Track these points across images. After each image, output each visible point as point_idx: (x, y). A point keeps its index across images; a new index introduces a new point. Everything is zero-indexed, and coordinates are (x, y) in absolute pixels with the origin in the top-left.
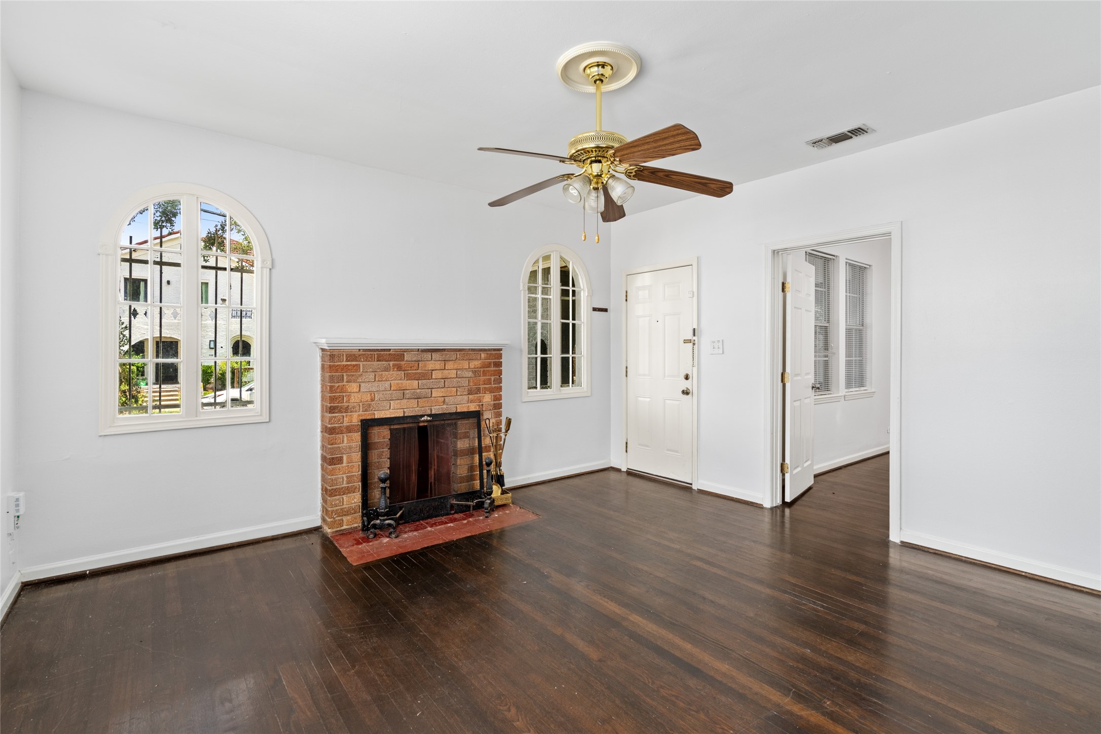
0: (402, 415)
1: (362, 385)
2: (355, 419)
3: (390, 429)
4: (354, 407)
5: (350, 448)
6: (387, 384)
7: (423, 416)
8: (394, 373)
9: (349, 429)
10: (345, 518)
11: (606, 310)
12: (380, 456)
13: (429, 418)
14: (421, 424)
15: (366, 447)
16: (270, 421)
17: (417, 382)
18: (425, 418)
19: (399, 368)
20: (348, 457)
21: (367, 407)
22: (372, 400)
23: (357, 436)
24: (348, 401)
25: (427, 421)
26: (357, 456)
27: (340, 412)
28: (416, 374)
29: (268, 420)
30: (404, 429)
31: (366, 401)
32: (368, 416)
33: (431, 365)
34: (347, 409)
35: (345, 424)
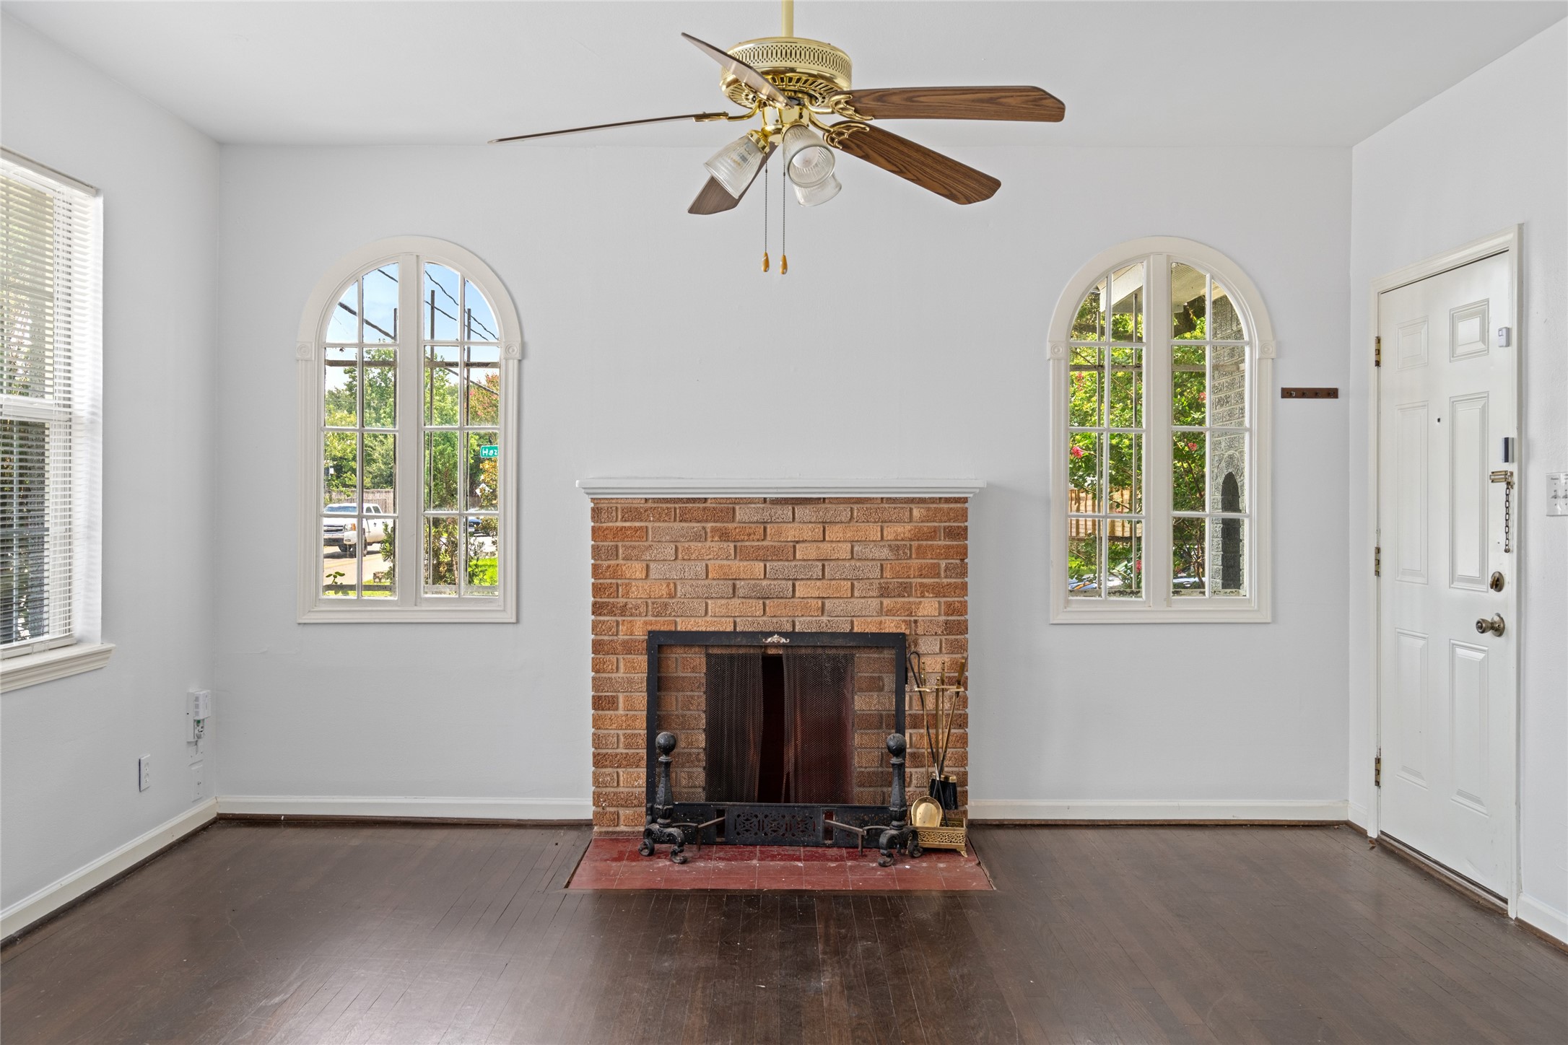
0: (730, 628)
1: (652, 565)
2: (638, 628)
3: (708, 656)
4: (637, 607)
5: (630, 681)
6: (700, 567)
7: (771, 634)
8: (714, 545)
9: (628, 648)
10: (622, 812)
11: (1332, 393)
12: (687, 704)
13: (783, 640)
14: (771, 651)
15: (658, 684)
16: (518, 621)
17: (762, 564)
18: (775, 638)
19: (724, 536)
20: (627, 699)
21: (662, 610)
22: (671, 596)
23: (642, 660)
24: (626, 595)
25: (777, 646)
26: (641, 698)
27: (611, 613)
28: (759, 548)
29: (514, 620)
30: (731, 657)
31: (660, 598)
32: (662, 625)
33: (791, 532)
34: (624, 610)
35: (621, 637)
